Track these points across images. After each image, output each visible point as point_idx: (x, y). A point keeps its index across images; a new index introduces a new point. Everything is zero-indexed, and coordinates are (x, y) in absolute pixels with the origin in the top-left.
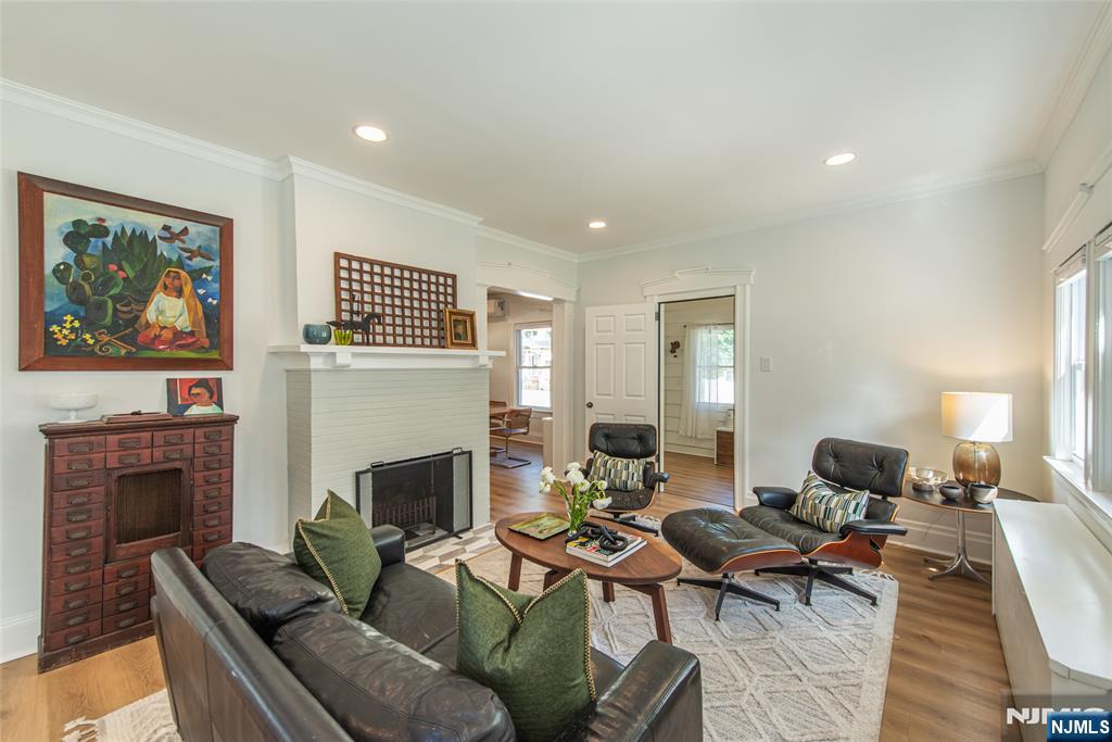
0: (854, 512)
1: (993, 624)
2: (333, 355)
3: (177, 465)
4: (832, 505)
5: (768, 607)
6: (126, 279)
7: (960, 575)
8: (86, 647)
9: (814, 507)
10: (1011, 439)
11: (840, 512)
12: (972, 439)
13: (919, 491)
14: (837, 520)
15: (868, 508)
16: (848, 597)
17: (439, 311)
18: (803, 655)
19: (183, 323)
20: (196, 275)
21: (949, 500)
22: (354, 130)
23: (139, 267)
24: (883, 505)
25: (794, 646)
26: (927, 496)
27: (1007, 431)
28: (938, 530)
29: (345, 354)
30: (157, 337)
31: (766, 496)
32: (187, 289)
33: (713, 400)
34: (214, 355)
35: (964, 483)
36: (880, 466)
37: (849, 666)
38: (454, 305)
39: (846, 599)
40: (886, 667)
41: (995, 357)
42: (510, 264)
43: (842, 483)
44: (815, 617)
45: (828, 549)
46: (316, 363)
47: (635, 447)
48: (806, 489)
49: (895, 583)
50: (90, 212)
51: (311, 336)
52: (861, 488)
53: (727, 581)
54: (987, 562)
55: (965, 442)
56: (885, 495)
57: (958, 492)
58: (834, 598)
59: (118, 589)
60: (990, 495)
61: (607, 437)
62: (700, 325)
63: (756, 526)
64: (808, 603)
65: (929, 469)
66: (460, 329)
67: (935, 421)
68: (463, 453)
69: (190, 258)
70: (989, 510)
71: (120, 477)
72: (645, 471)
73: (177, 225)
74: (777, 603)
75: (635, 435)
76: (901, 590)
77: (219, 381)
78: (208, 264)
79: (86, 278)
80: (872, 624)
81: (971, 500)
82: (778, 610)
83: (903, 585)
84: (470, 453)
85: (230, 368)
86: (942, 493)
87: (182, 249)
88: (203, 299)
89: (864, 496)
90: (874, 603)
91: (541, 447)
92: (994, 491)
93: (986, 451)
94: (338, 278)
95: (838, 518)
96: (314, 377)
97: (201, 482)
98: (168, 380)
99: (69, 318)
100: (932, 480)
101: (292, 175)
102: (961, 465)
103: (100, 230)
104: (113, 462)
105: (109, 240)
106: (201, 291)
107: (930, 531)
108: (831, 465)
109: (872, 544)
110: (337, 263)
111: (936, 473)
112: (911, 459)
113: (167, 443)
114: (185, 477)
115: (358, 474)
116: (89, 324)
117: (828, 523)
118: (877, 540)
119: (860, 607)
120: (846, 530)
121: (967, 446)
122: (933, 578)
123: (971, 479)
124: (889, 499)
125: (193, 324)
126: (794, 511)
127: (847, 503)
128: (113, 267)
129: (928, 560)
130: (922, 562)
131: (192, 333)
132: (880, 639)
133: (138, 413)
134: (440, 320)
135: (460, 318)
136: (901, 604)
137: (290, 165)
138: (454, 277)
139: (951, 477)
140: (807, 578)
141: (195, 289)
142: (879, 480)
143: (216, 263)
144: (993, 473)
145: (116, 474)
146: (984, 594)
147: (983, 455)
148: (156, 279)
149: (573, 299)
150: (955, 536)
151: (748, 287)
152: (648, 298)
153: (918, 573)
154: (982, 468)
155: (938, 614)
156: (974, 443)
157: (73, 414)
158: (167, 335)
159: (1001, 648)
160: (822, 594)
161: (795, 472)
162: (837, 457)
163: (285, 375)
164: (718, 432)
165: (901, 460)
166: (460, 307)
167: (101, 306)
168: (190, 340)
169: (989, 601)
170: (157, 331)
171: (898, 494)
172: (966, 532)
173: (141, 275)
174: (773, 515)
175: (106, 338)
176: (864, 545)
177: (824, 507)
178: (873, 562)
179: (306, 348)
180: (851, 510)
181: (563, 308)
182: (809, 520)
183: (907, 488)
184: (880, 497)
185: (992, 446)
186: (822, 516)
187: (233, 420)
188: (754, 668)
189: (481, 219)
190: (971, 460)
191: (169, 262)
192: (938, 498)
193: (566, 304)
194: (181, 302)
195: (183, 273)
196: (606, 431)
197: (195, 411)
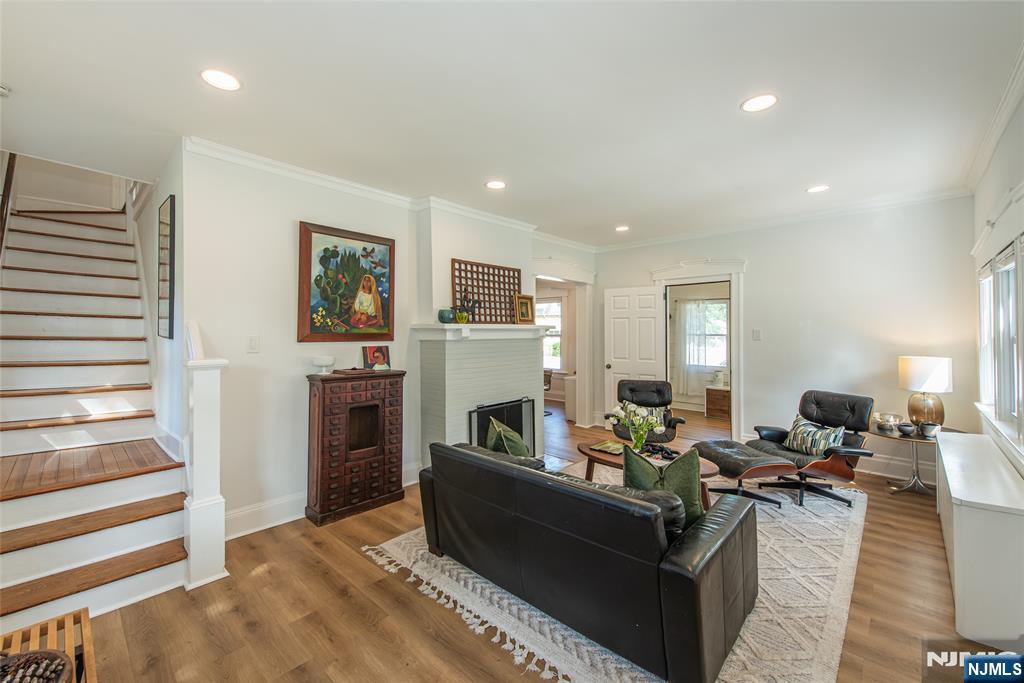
0: (834, 441)
1: (938, 519)
2: (459, 330)
3: (377, 402)
4: (817, 437)
5: (772, 505)
6: (346, 283)
7: (914, 491)
8: (338, 514)
9: (803, 439)
10: (951, 390)
11: (823, 442)
12: (922, 390)
13: (882, 429)
14: (821, 448)
15: (844, 439)
16: (831, 501)
17: (511, 297)
18: (802, 531)
19: (371, 311)
20: (378, 278)
21: (905, 435)
22: (485, 185)
23: (352, 274)
24: (854, 438)
25: (794, 526)
26: (888, 433)
27: (947, 384)
28: (897, 461)
29: (466, 329)
30: (360, 319)
31: (764, 433)
32: (374, 289)
33: (702, 363)
34: (385, 331)
35: (916, 423)
36: (853, 410)
37: (834, 537)
38: (519, 293)
39: (829, 503)
40: (860, 537)
41: (940, 331)
42: (550, 258)
43: (823, 422)
44: (807, 513)
45: (815, 466)
46: (449, 336)
47: (656, 399)
48: (796, 426)
49: (865, 496)
50: (331, 242)
51: (442, 318)
52: (836, 426)
53: (741, 489)
54: (933, 484)
55: (917, 393)
56: (857, 430)
57: (912, 428)
58: (820, 503)
59: (351, 479)
60: (936, 431)
61: (632, 390)
62: (690, 300)
63: (760, 450)
64: (801, 504)
65: (889, 412)
66: (524, 311)
67: (893, 378)
68: (529, 401)
69: (375, 268)
70: (933, 440)
71: (351, 409)
72: (665, 416)
73: (370, 246)
74: (779, 504)
75: (654, 389)
76: (869, 499)
77: (387, 347)
78: (384, 270)
79: (328, 283)
80: (848, 517)
81: (922, 435)
82: (780, 507)
83: (872, 497)
84: (533, 401)
85: (392, 340)
86: (900, 430)
87: (372, 262)
88: (381, 293)
89: (841, 431)
90: (850, 506)
91: (563, 403)
92: (938, 427)
93: (933, 399)
94: (453, 276)
95: (822, 446)
96: (447, 345)
97: (388, 414)
98: (363, 348)
99: (321, 309)
100: (892, 421)
101: (430, 208)
102: (914, 410)
103: (335, 254)
104: (349, 400)
105: (339, 259)
106: (380, 289)
107: (892, 462)
108: (814, 410)
109: (848, 464)
110: (453, 266)
111: (895, 416)
112: (876, 405)
113: (373, 387)
114: (380, 411)
115: (470, 413)
116: (329, 313)
117: (814, 450)
118: (852, 460)
119: (841, 508)
120: (828, 453)
121: (919, 396)
122: (894, 493)
123: (922, 420)
124: (860, 433)
125: (377, 310)
126: (787, 443)
127: (829, 435)
128: (340, 276)
129: (890, 482)
130: (885, 483)
131: (376, 317)
132: (855, 524)
133: (354, 369)
134: (511, 303)
135: (524, 301)
136: (869, 507)
137: (429, 201)
138: (519, 271)
139: (906, 420)
140: (798, 491)
141: (378, 287)
142: (851, 420)
143: (387, 270)
144: (939, 416)
145: (349, 407)
146: (933, 503)
147: (931, 402)
148: (359, 281)
149: (592, 282)
150: (910, 465)
151: (742, 275)
152: (657, 282)
153: (883, 490)
154: (930, 412)
155: (898, 513)
156: (924, 394)
157: (324, 369)
158: (364, 318)
159: (941, 530)
160: (809, 499)
161: (785, 416)
162: (818, 404)
163: (419, 343)
164: (707, 390)
165: (868, 406)
166: (523, 293)
167: (334, 301)
168: (374, 322)
169: (935, 506)
170: (359, 316)
171: (866, 429)
172: (920, 462)
173: (352, 280)
174: (772, 446)
175: (336, 321)
176: (842, 464)
177: (810, 439)
178: (848, 476)
179: (441, 325)
180: (831, 440)
181: (585, 290)
182: (799, 449)
183: (873, 428)
184: (852, 432)
185: (937, 396)
186: (809, 445)
187: (402, 374)
188: (770, 536)
189: (535, 227)
190: (921, 407)
191: (366, 271)
192: (897, 434)
193: (588, 287)
194: (370, 296)
195: (372, 278)
196: (630, 386)
197: (377, 368)
